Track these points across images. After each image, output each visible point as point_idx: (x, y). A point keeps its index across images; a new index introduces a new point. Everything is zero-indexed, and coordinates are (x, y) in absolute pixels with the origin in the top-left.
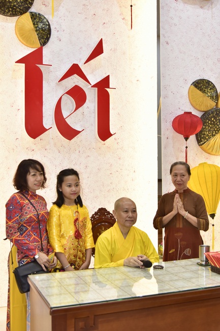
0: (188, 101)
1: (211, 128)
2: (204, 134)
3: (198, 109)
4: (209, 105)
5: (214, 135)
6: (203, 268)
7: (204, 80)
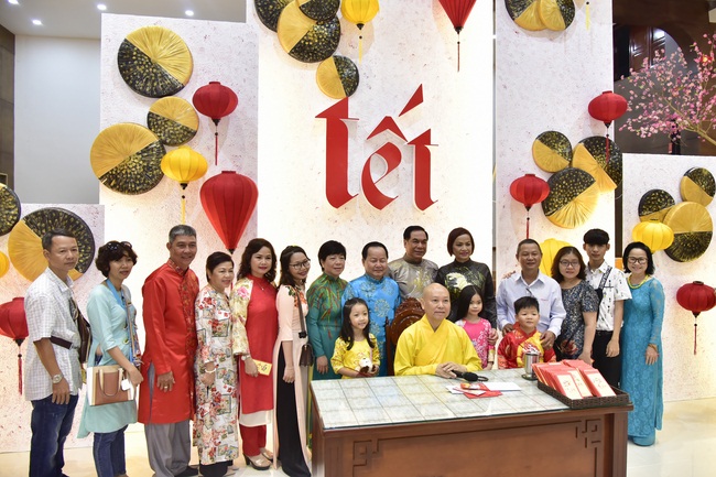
0: (532, 159)
1: (562, 193)
2: (553, 202)
3: (545, 169)
4: (559, 164)
5: (567, 203)
6: (529, 382)
7: (553, 132)
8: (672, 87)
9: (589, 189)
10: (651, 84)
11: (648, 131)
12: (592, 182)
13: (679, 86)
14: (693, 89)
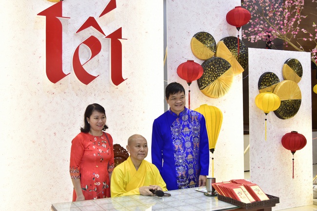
0: (191, 51)
1: (210, 74)
2: (205, 80)
3: (200, 58)
4: (208, 54)
5: (213, 81)
7: (204, 32)
8: (269, 10)
9: (227, 71)
10: (256, 7)
11: (255, 39)
12: (229, 67)
13: (273, 10)
14: (282, 12)
